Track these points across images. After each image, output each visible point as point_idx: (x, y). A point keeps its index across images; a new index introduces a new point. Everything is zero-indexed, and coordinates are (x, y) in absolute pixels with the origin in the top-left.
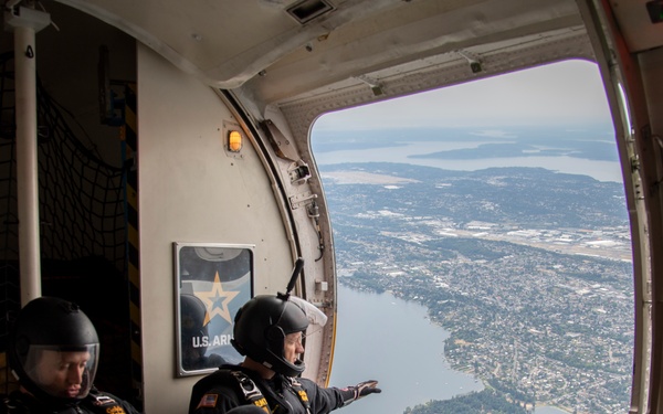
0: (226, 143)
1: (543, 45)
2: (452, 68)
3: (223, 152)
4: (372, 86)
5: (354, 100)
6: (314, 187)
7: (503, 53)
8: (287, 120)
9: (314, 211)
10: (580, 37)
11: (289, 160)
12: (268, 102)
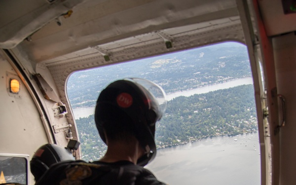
0: (8, 87)
1: (212, 31)
2: (154, 44)
3: (6, 93)
4: (104, 55)
5: (93, 64)
6: (69, 119)
7: (186, 36)
8: (52, 75)
9: (69, 135)
10: (236, 26)
11: (53, 102)
12: (38, 61)
